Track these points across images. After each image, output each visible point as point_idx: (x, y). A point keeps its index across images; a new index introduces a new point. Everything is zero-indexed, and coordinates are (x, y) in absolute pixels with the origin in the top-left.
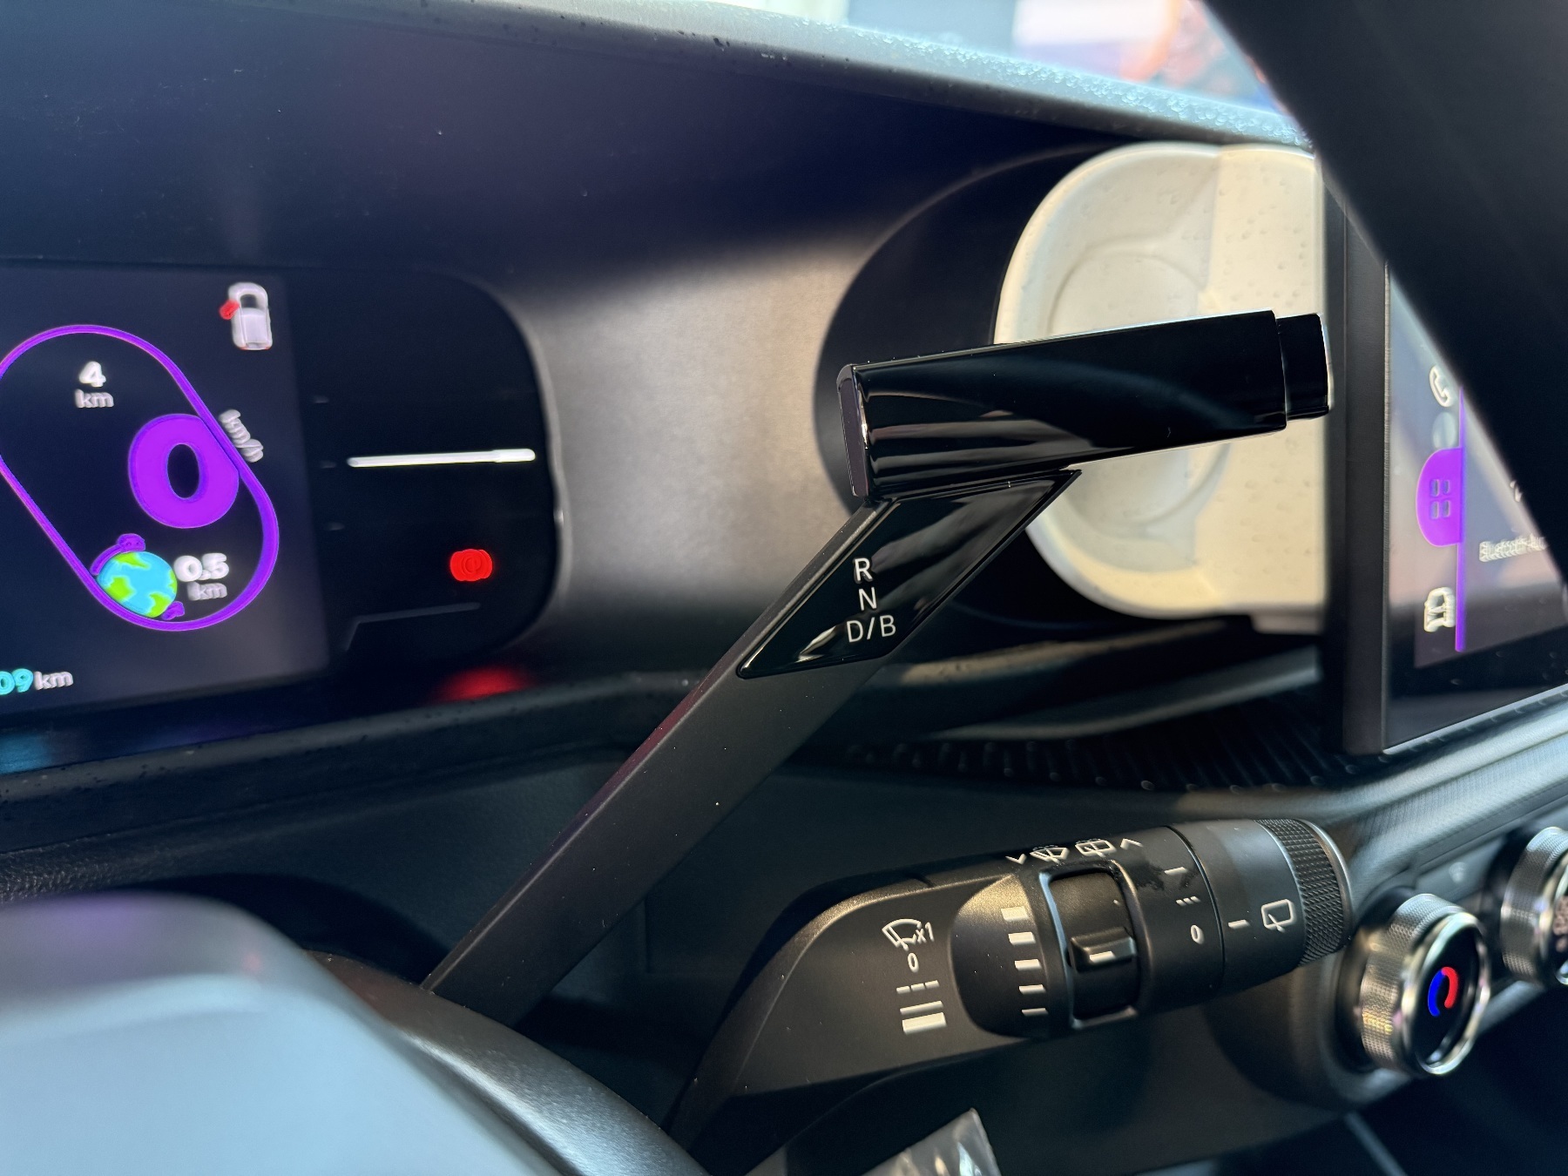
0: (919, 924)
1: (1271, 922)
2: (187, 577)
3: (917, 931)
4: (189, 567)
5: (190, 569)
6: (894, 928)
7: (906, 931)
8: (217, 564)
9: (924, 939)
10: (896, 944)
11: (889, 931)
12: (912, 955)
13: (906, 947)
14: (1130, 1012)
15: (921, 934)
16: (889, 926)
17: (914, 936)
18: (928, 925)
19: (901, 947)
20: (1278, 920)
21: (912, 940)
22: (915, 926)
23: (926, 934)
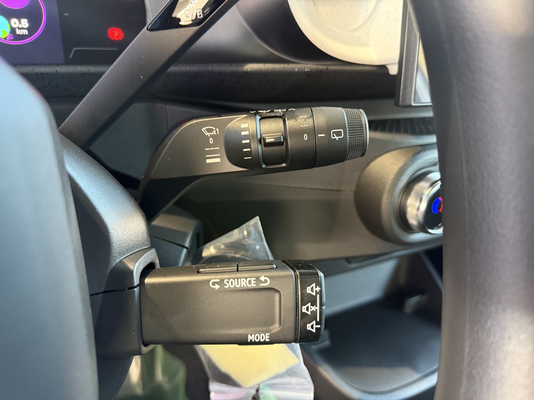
0: (214, 129)
1: (334, 136)
2: (14, 26)
3: (214, 131)
4: (15, 22)
5: (15, 23)
6: (206, 129)
7: (209, 131)
8: (25, 23)
9: (216, 134)
10: (206, 135)
11: (204, 130)
12: (211, 139)
13: (209, 136)
14: (284, 165)
15: (215, 132)
16: (204, 129)
17: (213, 133)
18: (217, 129)
19: (208, 135)
20: (337, 136)
21: (212, 134)
22: (213, 129)
23: (216, 132)
